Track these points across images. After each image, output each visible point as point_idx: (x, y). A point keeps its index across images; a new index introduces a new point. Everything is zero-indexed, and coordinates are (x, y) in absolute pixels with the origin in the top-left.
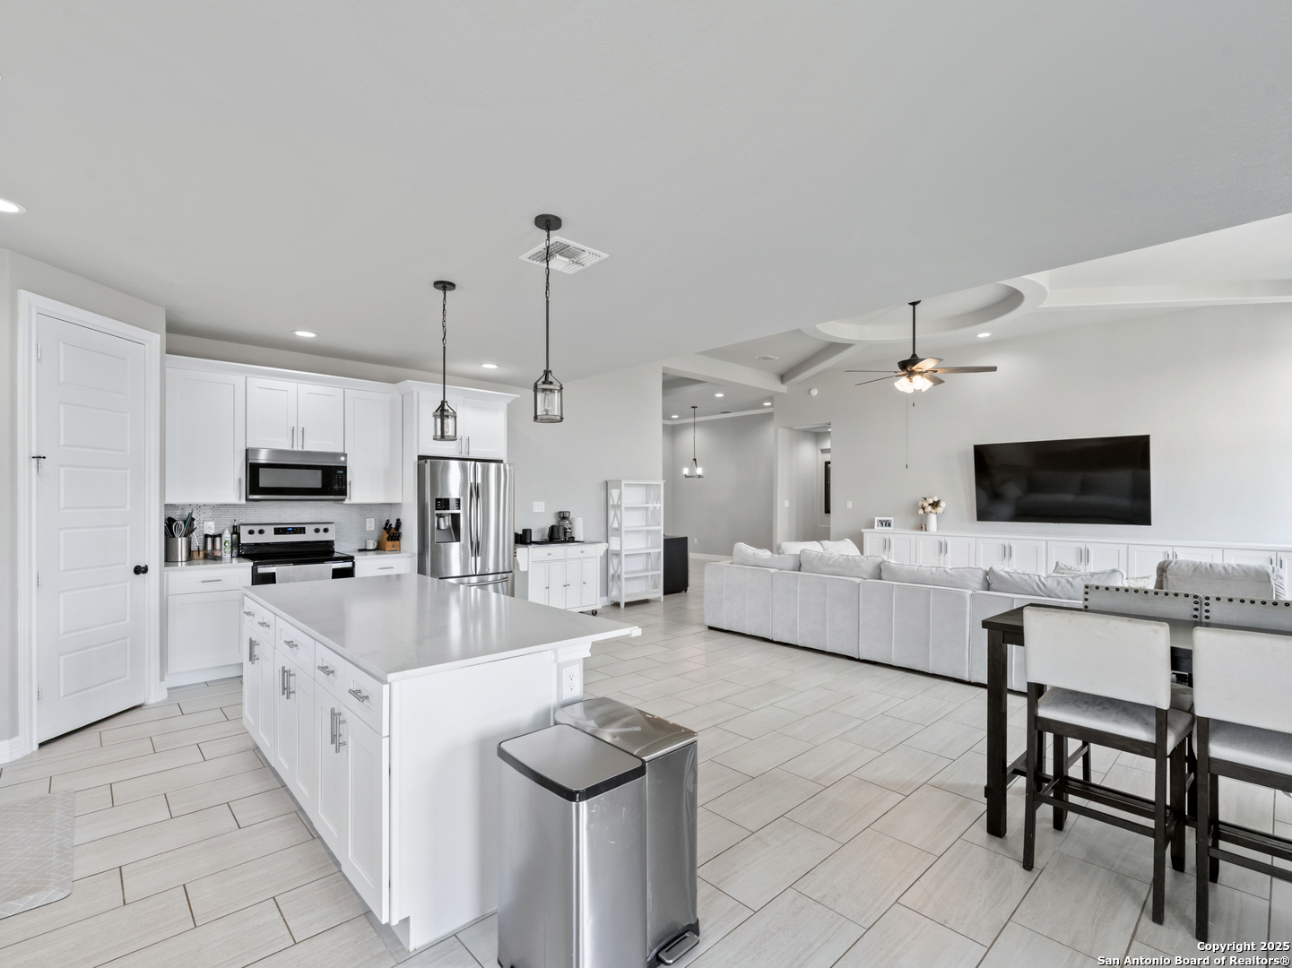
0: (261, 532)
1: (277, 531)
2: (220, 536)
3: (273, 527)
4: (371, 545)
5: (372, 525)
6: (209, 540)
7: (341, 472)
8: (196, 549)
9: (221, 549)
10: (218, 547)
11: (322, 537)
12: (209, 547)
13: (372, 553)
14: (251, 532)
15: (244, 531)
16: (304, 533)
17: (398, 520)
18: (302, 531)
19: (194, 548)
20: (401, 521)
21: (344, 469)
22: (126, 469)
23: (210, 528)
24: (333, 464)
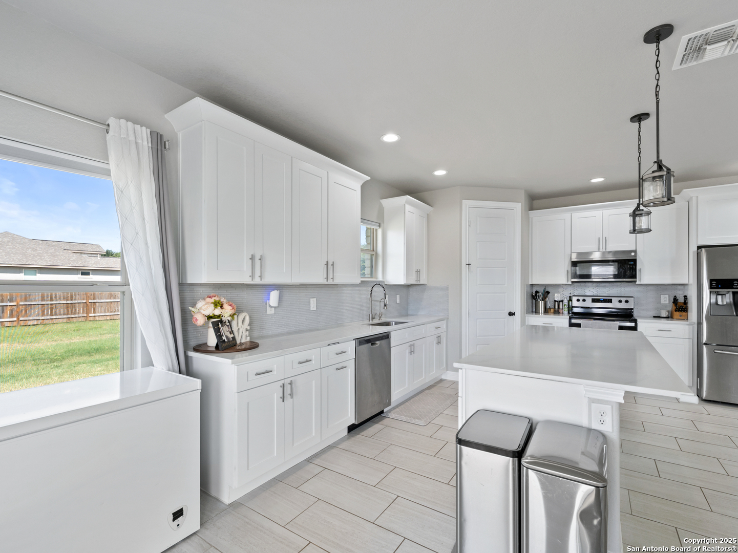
0: (584, 300)
1: (594, 301)
2: (562, 301)
3: (591, 298)
4: (664, 314)
5: (666, 300)
6: (556, 303)
7: (632, 263)
8: (549, 307)
9: (562, 309)
10: (561, 307)
11: (623, 305)
12: (557, 307)
13: (665, 319)
14: (578, 300)
15: (574, 299)
16: (611, 302)
17: (685, 297)
18: (610, 301)
19: (548, 307)
20: (688, 297)
21: (635, 261)
22: (505, 268)
23: (557, 297)
24: (626, 258)
